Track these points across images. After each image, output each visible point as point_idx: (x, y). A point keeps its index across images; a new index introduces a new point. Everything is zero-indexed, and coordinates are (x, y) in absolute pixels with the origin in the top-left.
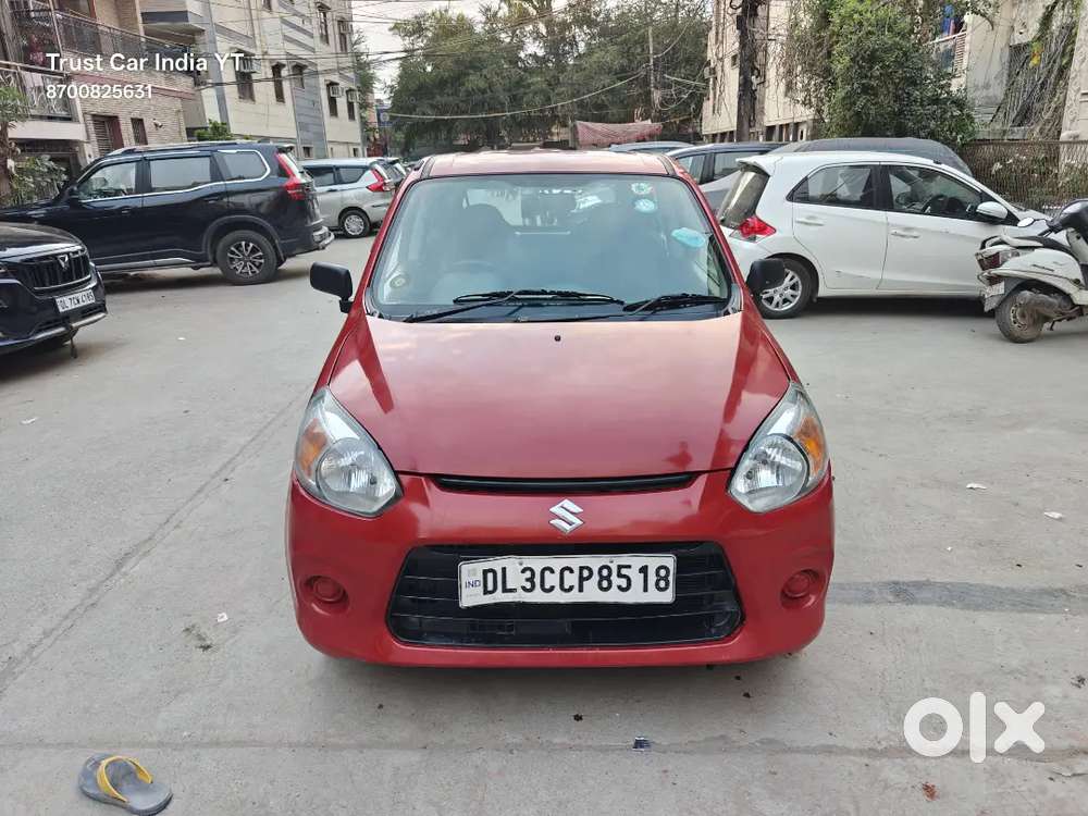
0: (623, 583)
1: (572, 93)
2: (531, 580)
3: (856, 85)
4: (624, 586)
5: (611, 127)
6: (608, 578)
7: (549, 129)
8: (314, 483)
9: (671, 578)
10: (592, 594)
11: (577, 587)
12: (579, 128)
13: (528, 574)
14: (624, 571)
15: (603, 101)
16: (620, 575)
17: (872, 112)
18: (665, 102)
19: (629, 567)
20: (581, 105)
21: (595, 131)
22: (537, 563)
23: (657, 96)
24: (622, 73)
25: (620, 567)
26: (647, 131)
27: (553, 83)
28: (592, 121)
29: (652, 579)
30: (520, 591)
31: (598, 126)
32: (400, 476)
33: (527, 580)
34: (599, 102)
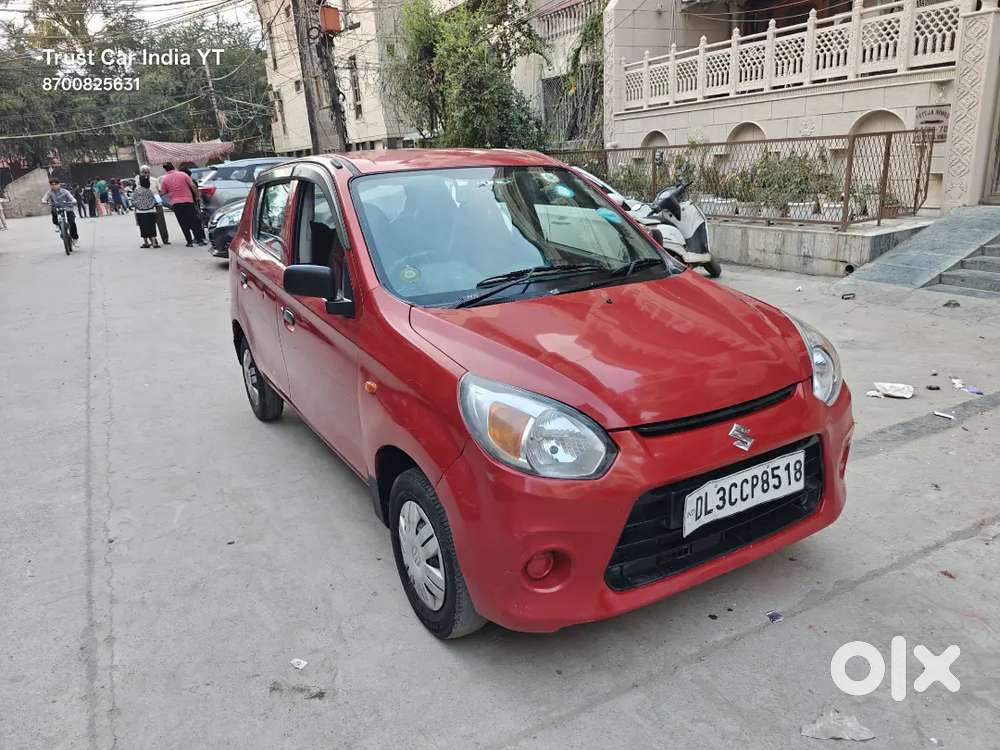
0: (775, 482)
1: (129, 114)
2: (722, 499)
3: (471, 107)
4: (777, 484)
5: (181, 145)
6: (766, 482)
7: (107, 149)
8: (526, 461)
9: (802, 470)
10: (760, 498)
11: (750, 496)
12: (147, 148)
13: (721, 493)
14: (776, 472)
15: (164, 121)
16: (774, 477)
17: (487, 129)
18: (232, 122)
19: (778, 468)
20: (140, 124)
21: (165, 151)
22: (725, 482)
23: (222, 117)
24: (179, 95)
25: (773, 469)
26: (220, 150)
27: (103, 103)
28: (157, 140)
29: (792, 471)
30: (715, 510)
31: (167, 146)
32: (610, 434)
33: (720, 499)
34: (160, 122)
